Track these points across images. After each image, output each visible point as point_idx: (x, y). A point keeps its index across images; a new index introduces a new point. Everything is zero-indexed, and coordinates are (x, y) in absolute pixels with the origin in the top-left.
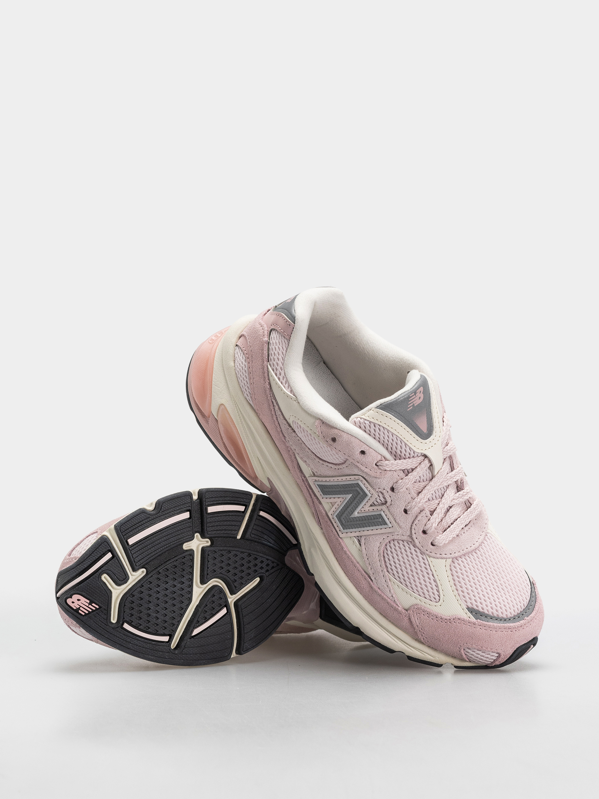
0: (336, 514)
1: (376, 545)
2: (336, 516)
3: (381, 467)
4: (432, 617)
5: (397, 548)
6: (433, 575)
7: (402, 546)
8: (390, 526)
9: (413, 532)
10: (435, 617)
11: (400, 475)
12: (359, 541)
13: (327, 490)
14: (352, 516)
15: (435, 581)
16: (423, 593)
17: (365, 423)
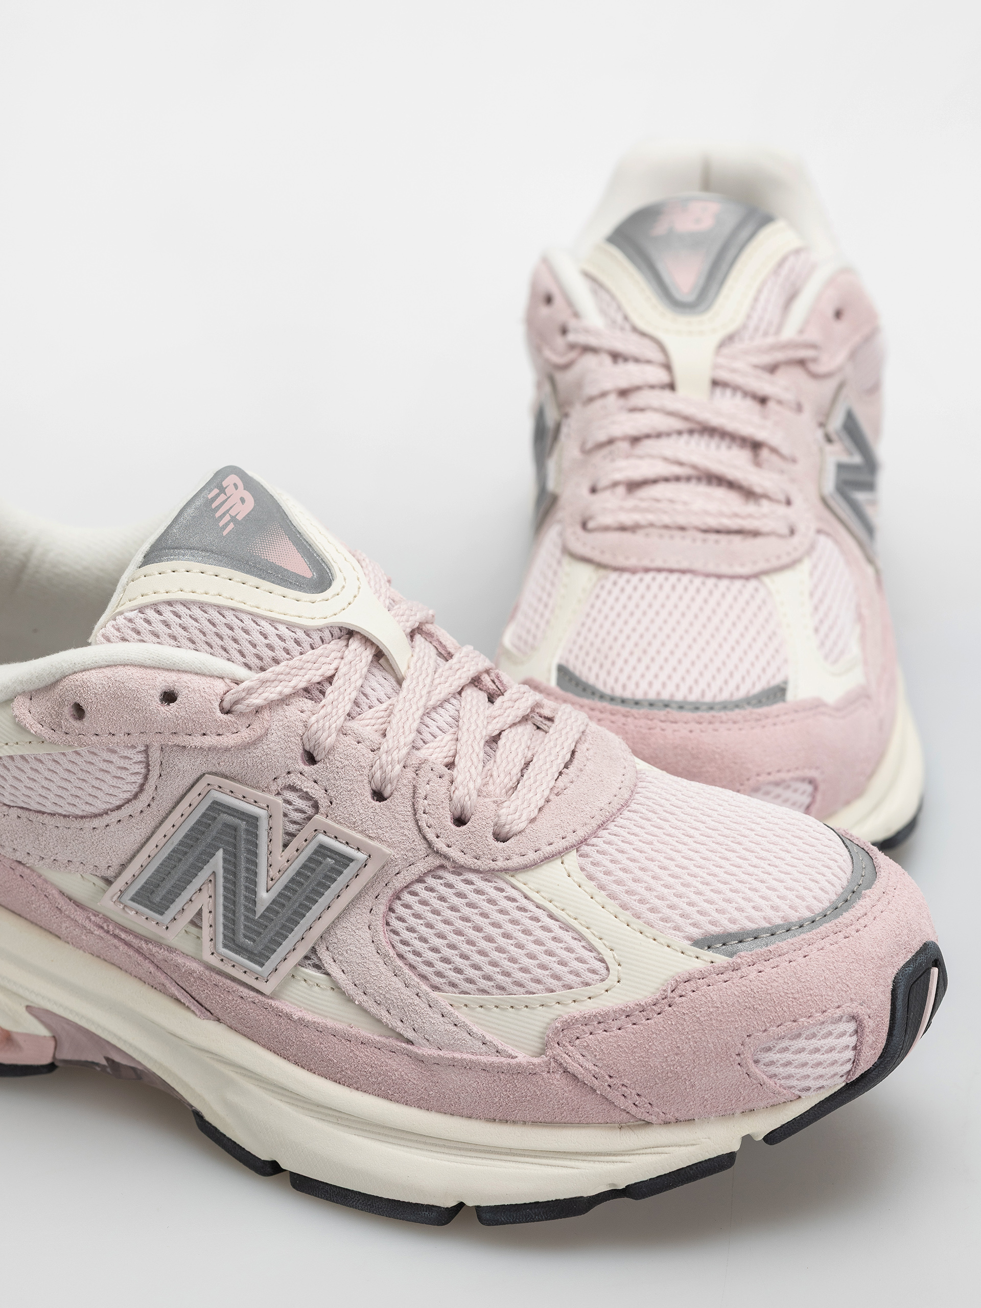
0: (220, 938)
1: (362, 941)
2: (225, 946)
3: (239, 707)
4: (618, 1023)
5: (418, 908)
6: (551, 916)
7: (425, 894)
8: (361, 856)
9: (431, 836)
10: (623, 1017)
11: (305, 708)
12: (318, 967)
13: (162, 892)
14: (260, 909)
15: (567, 928)
16: (557, 977)
17: (130, 620)
